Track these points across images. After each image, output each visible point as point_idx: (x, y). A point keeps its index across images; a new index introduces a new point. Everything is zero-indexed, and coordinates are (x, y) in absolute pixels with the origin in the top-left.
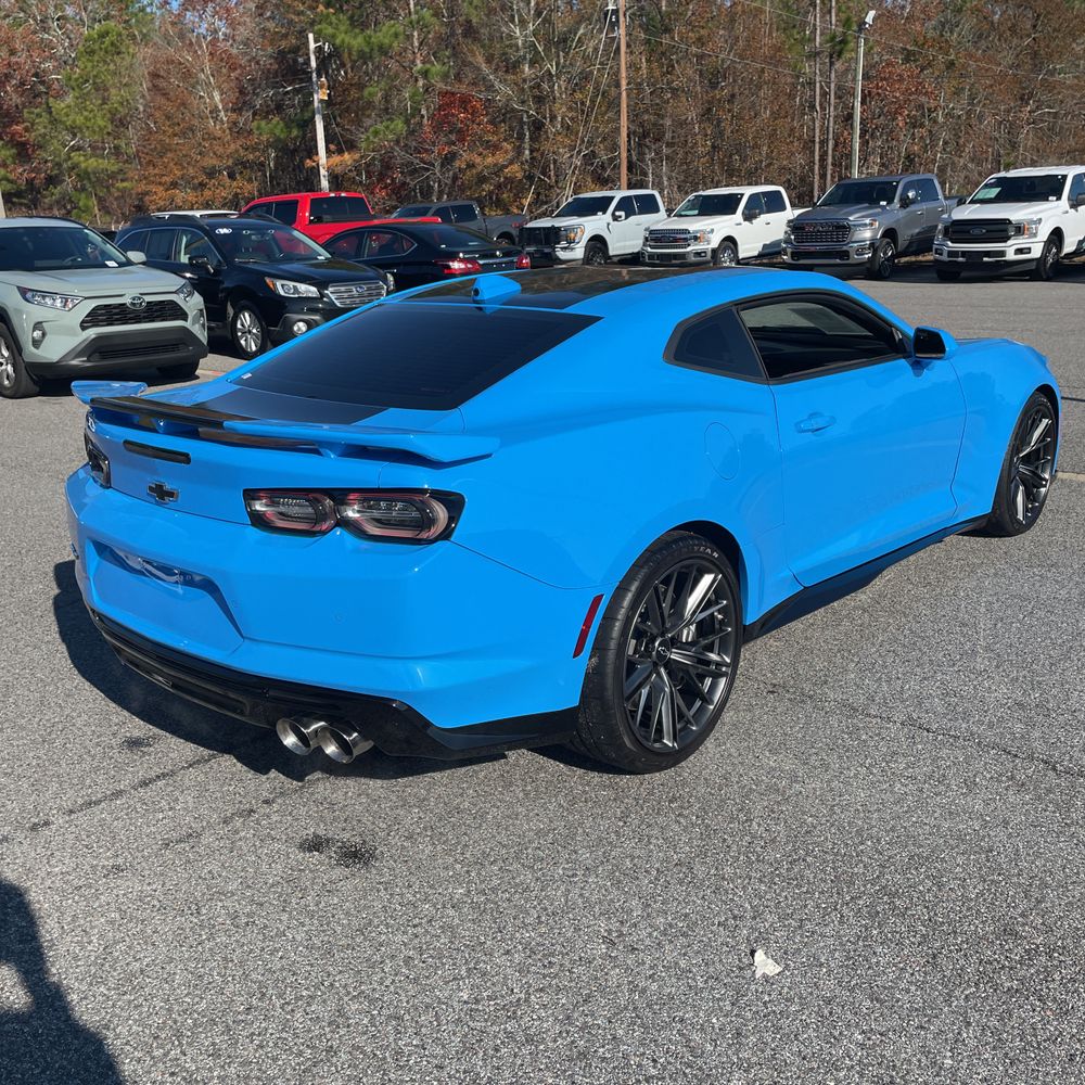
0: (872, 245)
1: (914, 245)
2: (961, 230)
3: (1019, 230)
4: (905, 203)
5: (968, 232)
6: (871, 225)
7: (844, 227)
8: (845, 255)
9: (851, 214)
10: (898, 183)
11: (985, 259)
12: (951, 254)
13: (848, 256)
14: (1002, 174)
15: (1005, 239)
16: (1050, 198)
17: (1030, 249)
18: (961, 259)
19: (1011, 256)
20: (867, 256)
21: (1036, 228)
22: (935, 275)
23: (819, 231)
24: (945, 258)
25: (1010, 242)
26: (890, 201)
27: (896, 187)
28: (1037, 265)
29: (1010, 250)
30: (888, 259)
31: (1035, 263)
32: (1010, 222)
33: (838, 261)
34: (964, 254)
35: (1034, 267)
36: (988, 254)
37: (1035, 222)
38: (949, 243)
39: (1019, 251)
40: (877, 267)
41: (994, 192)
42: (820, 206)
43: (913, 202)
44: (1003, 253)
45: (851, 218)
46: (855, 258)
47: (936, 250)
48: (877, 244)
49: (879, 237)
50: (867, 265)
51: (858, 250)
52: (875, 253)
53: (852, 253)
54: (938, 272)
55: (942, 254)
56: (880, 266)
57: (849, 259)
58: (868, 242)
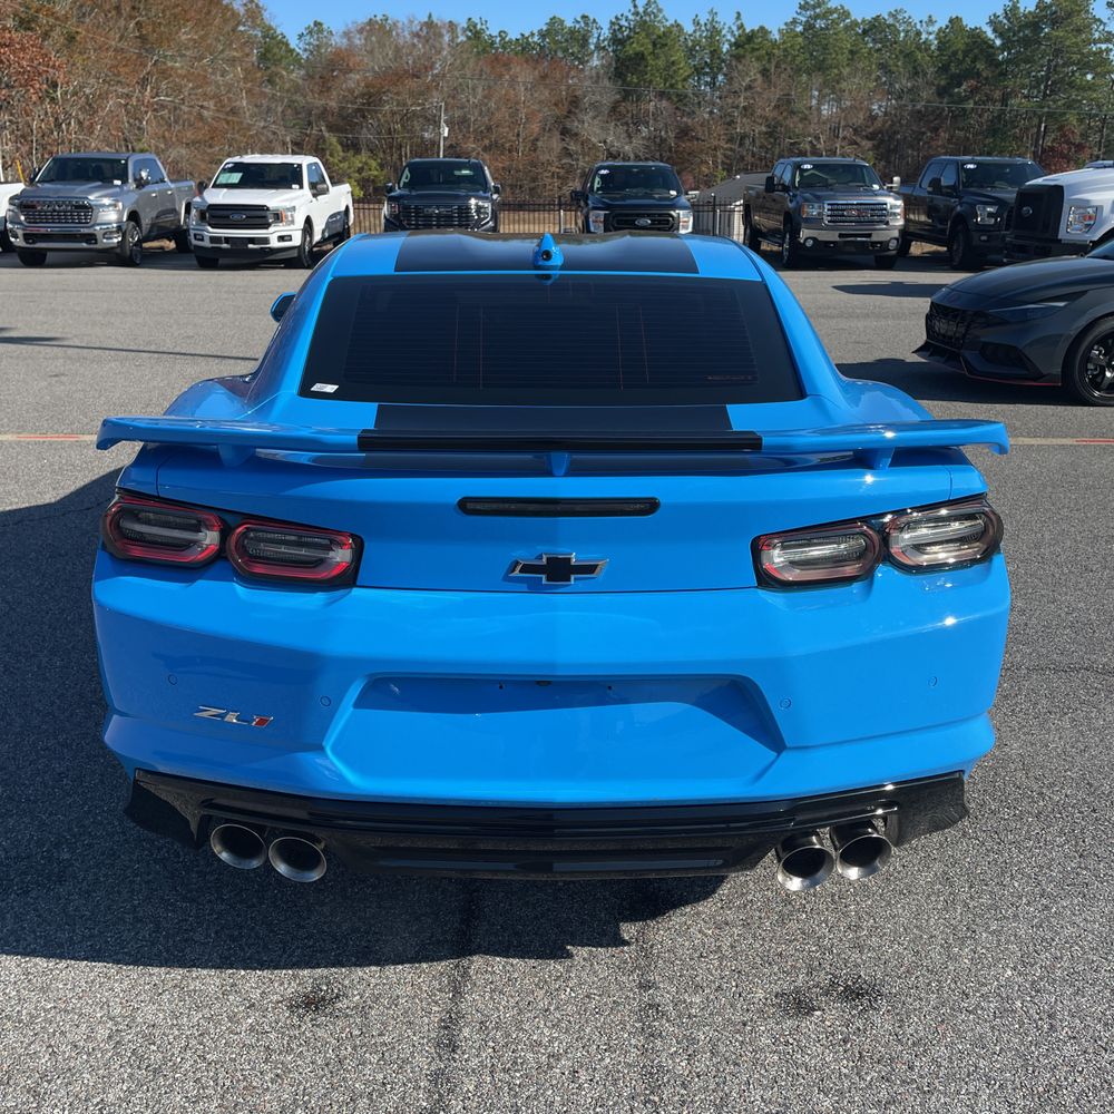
0: (119, 228)
1: (155, 229)
2: (219, 215)
3: (278, 217)
4: (140, 184)
5: (228, 217)
6: (115, 206)
7: (84, 207)
8: (91, 238)
9: (90, 193)
10: (126, 161)
11: (250, 246)
12: (213, 240)
13: (96, 240)
15: (266, 226)
16: (294, 186)
17: (290, 236)
18: (225, 246)
19: (274, 243)
20: (115, 240)
21: (292, 216)
22: (195, 262)
23: (55, 211)
24: (207, 244)
25: (271, 229)
26: (125, 181)
27: (126, 164)
28: (299, 252)
29: (273, 236)
30: (135, 245)
31: (296, 251)
32: (268, 209)
33: (84, 245)
34: (227, 240)
35: (296, 255)
36: (252, 240)
37: (288, 209)
38: (209, 228)
39: (281, 238)
40: (128, 253)
41: (236, 178)
42: (38, 182)
43: (147, 183)
44: (266, 241)
45: (91, 197)
46: (104, 243)
47: (195, 235)
48: (124, 228)
49: (125, 219)
50: (118, 250)
51: (105, 234)
52: (123, 237)
53: (99, 237)
54: (198, 258)
55: (202, 240)
56: (131, 251)
57: (96, 243)
58: (115, 225)
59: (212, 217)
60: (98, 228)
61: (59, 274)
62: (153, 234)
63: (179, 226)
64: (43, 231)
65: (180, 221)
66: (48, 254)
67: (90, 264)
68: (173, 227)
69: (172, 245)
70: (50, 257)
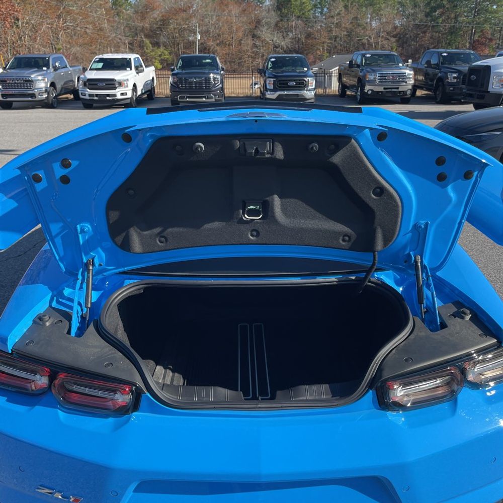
0: (46, 90)
1: (63, 90)
2: (92, 84)
3: (120, 84)
4: (56, 69)
5: (97, 85)
6: (44, 80)
7: (29, 81)
8: (33, 95)
9: (32, 73)
10: (49, 58)
11: (108, 98)
12: (90, 95)
13: (35, 96)
14: (101, 56)
15: (115, 88)
16: (128, 69)
17: (126, 93)
18: (96, 98)
19: (119, 97)
20: (44, 96)
21: (127, 83)
22: (82, 105)
23: (15, 83)
24: (87, 97)
25: (117, 90)
26: (48, 68)
27: (49, 60)
28: (131, 101)
29: (118, 93)
30: (54, 98)
31: (129, 100)
32: (115, 80)
33: (30, 99)
34: (97, 95)
35: (129, 102)
36: (108, 95)
37: (125, 80)
38: (88, 90)
39: (122, 94)
40: (51, 102)
41: (100, 65)
42: (8, 69)
43: (59, 68)
44: (115, 95)
45: (32, 76)
46: (39, 98)
47: (82, 93)
48: (48, 90)
49: (49, 86)
50: (46, 101)
51: (40, 93)
52: (48, 94)
53: (37, 95)
54: (84, 104)
55: (85, 95)
56: (52, 101)
57: (35, 98)
58: (44, 89)
59: (90, 84)
60: (36, 90)
61: (18, 113)
62: (62, 92)
63: (75, 88)
64: (10, 92)
65: (75, 85)
66: (14, 103)
67: (33, 107)
68: (72, 88)
69: (72, 96)
70: (14, 105)
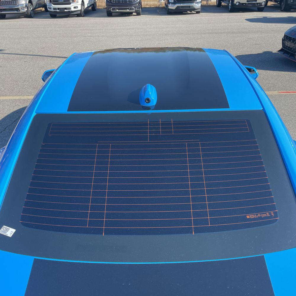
0: (26, 6)
1: (37, 5)
8: (18, 10)
11: (65, 10)
12: (54, 9)
13: (19, 10)
15: (70, 4)
17: (77, 7)
18: (58, 11)
19: (73, 9)
20: (25, 10)
22: (49, 15)
24: (52, 10)
25: (72, 5)
28: (80, 12)
29: (72, 7)
30: (32, 11)
31: (79, 11)
33: (16, 12)
34: (58, 9)
35: (79, 13)
36: (66, 9)
38: (53, 5)
39: (75, 7)
40: (30, 14)
44: (70, 8)
46: (22, 11)
47: (49, 7)
48: (27, 6)
49: (27, 3)
50: (26, 13)
51: (22, 8)
52: (28, 9)
53: (20, 9)
54: (51, 15)
55: (51, 9)
56: (30, 13)
57: (19, 11)
58: (25, 5)
60: (20, 6)
61: (9, 21)
62: (37, 7)
63: (45, 3)
64: (4, 8)
65: (45, 2)
66: (6, 15)
67: (19, 18)
68: (44, 4)
69: (44, 9)
70: (7, 16)
